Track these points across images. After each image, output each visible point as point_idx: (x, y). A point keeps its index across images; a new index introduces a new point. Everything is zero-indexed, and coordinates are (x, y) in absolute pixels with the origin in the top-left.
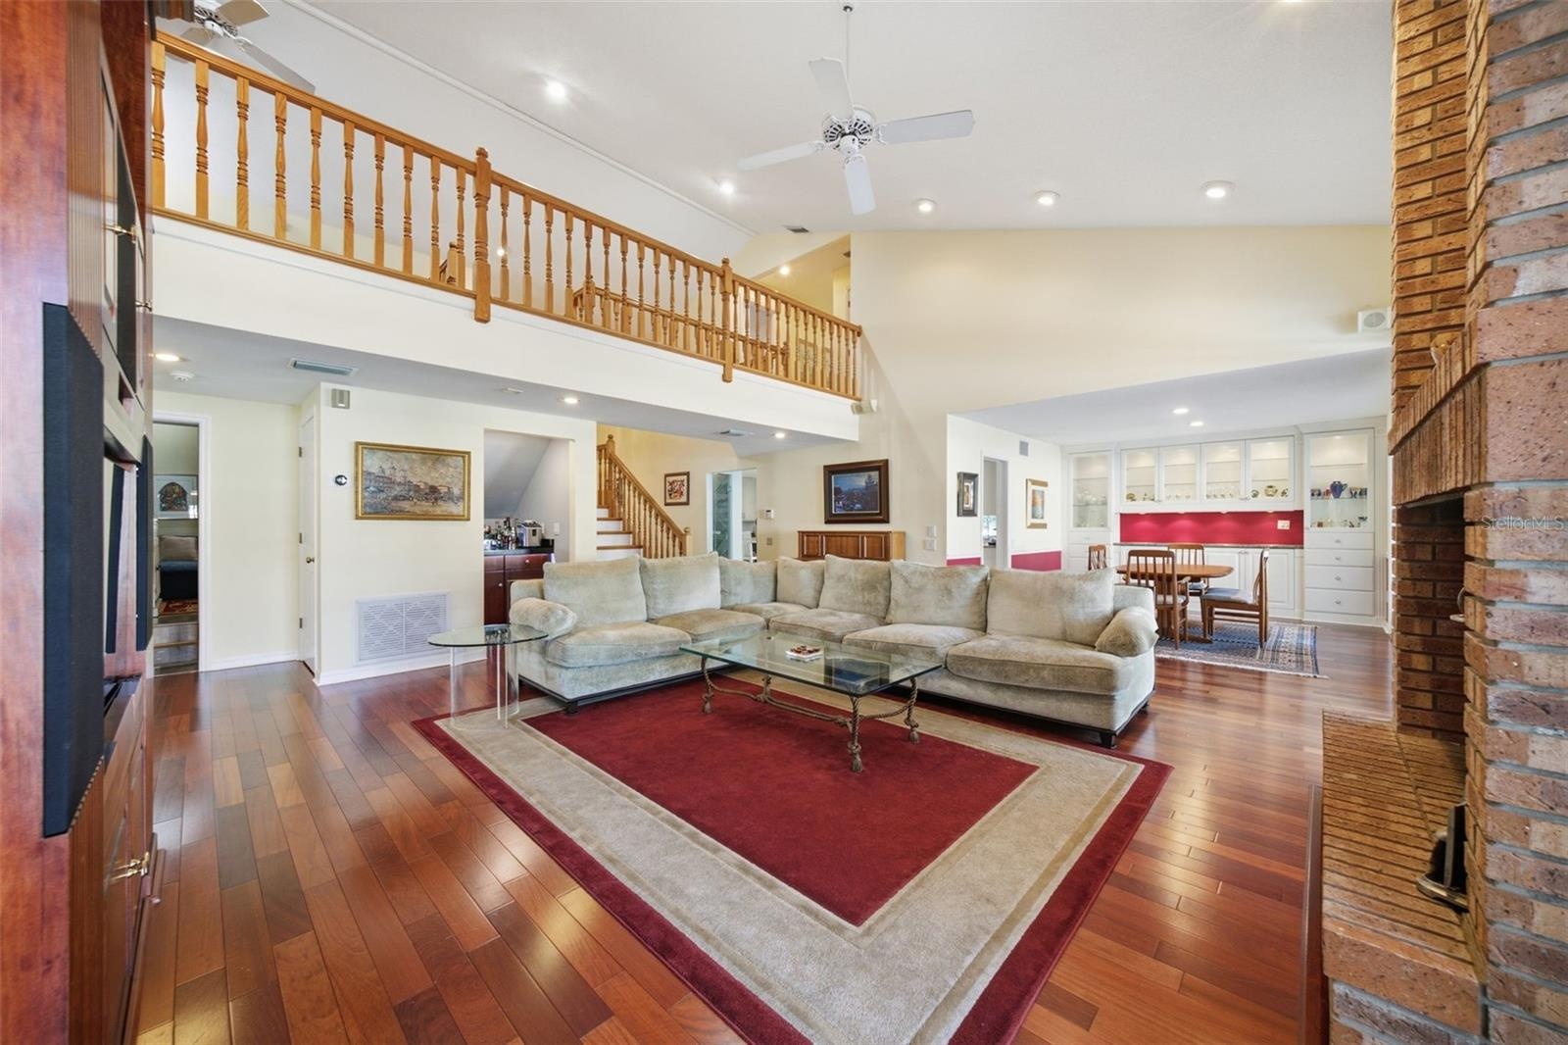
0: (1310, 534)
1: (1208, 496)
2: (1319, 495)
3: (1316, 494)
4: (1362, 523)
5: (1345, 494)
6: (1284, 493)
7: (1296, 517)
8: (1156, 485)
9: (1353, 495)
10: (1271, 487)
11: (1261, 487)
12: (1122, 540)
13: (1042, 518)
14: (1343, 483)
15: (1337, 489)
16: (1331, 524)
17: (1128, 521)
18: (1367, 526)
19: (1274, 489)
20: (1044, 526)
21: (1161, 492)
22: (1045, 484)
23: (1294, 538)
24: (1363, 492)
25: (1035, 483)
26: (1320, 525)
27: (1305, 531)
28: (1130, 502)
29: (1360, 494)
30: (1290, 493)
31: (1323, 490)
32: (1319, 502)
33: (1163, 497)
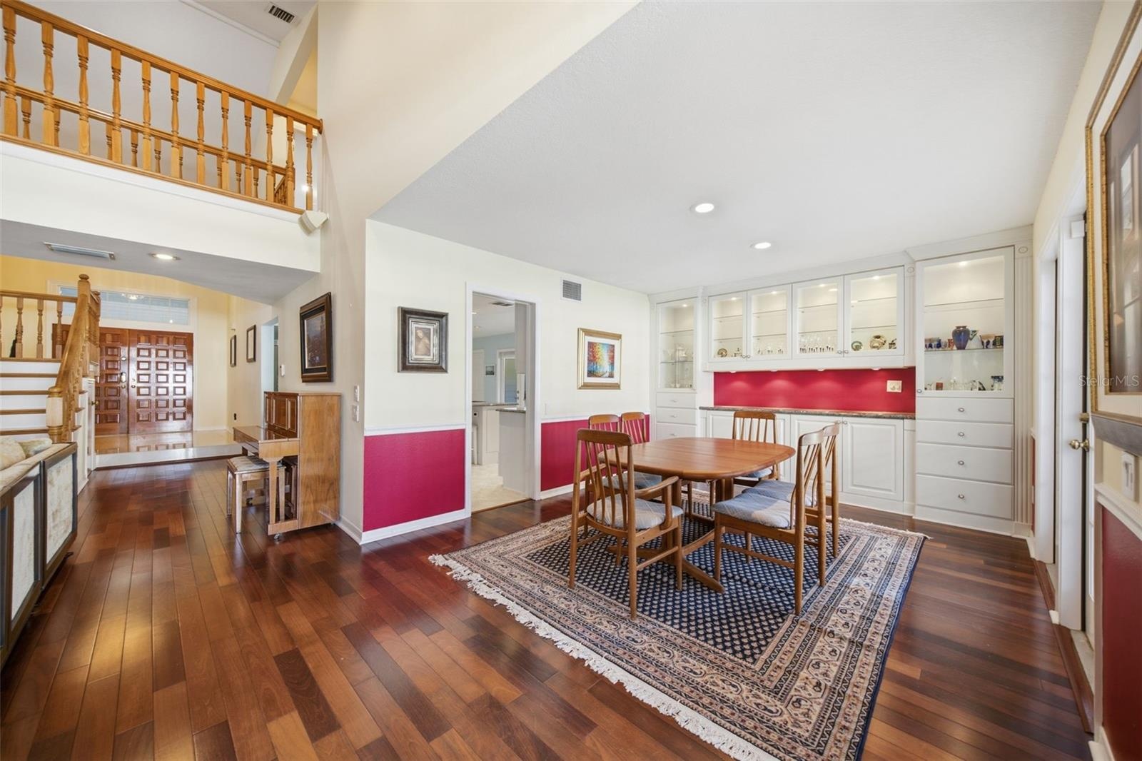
0: (925, 400)
1: (802, 350)
2: (939, 346)
3: (934, 345)
4: (997, 385)
5: (972, 344)
6: (892, 344)
7: (907, 376)
8: (744, 339)
9: (985, 345)
10: (878, 337)
11: (865, 338)
12: (716, 404)
13: (611, 376)
14: (970, 328)
15: (961, 338)
16: (954, 385)
17: (722, 379)
18: (1005, 388)
19: (880, 341)
20: (617, 386)
21: (751, 346)
22: (619, 337)
23: (904, 405)
24: (999, 342)
25: (588, 333)
26: (939, 387)
27: (917, 394)
28: (719, 359)
29: (994, 344)
30: (899, 344)
31: (944, 340)
32: (938, 355)
33: (752, 353)
